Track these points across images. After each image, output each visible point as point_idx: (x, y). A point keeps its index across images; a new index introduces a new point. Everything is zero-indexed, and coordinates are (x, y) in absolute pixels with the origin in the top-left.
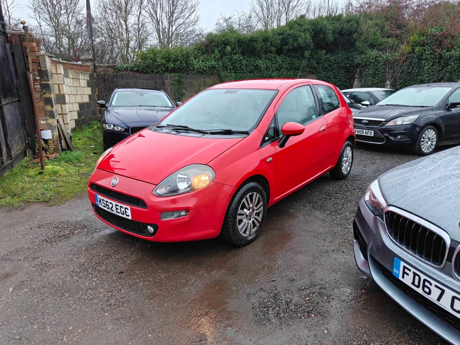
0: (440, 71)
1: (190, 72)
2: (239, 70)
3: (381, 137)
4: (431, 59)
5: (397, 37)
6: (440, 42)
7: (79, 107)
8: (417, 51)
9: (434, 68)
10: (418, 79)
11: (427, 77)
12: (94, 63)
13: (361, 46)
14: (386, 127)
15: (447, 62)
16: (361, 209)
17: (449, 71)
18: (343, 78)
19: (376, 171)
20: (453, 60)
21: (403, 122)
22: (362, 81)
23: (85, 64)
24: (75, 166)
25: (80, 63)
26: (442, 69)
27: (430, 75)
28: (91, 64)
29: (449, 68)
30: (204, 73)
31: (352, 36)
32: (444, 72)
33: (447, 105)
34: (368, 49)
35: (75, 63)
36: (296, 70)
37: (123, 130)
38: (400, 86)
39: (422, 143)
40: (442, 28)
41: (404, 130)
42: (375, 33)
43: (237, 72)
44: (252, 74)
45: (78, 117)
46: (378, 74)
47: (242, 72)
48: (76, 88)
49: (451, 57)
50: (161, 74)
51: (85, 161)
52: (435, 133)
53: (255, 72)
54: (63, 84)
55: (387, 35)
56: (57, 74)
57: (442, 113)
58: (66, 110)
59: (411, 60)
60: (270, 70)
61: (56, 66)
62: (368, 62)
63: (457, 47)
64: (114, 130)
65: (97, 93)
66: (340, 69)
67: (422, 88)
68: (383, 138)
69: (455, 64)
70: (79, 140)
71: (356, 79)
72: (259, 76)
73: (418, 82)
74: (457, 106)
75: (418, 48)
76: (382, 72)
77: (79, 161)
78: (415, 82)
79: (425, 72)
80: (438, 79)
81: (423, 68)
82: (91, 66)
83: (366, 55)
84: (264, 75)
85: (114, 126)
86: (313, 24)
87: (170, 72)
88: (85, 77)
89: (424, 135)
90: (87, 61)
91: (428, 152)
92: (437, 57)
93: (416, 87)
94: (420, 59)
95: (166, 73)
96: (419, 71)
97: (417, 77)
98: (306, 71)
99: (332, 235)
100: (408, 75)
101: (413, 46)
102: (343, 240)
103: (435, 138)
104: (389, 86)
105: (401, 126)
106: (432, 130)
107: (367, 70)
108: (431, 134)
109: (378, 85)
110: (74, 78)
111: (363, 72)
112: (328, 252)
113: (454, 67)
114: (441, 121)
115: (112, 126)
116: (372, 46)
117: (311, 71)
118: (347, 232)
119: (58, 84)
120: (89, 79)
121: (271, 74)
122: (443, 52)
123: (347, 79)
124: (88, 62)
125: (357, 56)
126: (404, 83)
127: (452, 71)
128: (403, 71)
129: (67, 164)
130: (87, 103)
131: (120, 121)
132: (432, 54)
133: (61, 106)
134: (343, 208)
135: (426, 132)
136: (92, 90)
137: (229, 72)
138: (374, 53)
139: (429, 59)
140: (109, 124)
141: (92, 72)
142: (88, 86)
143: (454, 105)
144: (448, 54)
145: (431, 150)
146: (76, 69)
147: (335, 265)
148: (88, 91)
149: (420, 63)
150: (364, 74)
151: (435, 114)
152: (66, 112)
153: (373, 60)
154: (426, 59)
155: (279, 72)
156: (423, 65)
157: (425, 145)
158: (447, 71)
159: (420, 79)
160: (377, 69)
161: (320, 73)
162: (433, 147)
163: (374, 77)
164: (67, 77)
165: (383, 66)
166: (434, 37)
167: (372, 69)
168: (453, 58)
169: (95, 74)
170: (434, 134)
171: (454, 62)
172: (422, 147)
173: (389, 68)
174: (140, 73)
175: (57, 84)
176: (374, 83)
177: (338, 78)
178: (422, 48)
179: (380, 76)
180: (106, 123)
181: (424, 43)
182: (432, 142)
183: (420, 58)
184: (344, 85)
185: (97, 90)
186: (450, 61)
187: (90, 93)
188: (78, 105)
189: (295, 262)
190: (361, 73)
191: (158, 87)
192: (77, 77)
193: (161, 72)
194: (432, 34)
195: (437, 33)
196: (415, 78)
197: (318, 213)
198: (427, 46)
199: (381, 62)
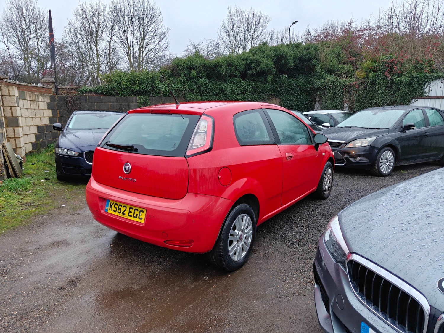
0: (392, 95)
1: (156, 95)
2: (205, 93)
3: (342, 158)
4: (384, 84)
5: (352, 63)
6: (391, 68)
7: (37, 129)
8: (371, 76)
9: (387, 92)
10: (373, 102)
11: (381, 101)
12: (56, 85)
13: (320, 71)
14: (346, 149)
15: (398, 86)
16: (321, 251)
17: (400, 95)
18: (305, 101)
19: (338, 194)
20: (404, 85)
21: (362, 144)
22: (322, 104)
23: (46, 87)
24: (20, 195)
25: (40, 85)
26: (394, 93)
27: (384, 99)
28: (52, 86)
29: (400, 92)
30: (171, 95)
31: (312, 62)
32: (396, 96)
33: (402, 127)
34: (327, 74)
35: (34, 85)
36: (260, 93)
37: (77, 154)
38: (357, 109)
39: (380, 164)
40: (391, 56)
41: (363, 152)
42: (332, 60)
43: (203, 95)
44: (218, 97)
45: (36, 140)
46: (337, 97)
47: (208, 95)
48: (34, 110)
49: (402, 82)
50: (126, 97)
51: (32, 189)
52: (392, 154)
53: (220, 95)
54: (16, 106)
55: (343, 62)
56: (10, 96)
57: (398, 134)
58: (19, 134)
59: (366, 84)
60: (235, 93)
61: (8, 87)
62: (327, 86)
63: (406, 73)
64: (67, 154)
65: (59, 115)
66: (302, 93)
67: (377, 111)
68: (344, 160)
69: (405, 88)
70: (33, 164)
71: (316, 102)
72: (225, 99)
73: (373, 105)
74: (411, 128)
75: (371, 73)
76: (340, 95)
77: (26, 189)
78: (371, 105)
79: (379, 96)
80: (391, 103)
81: (377, 92)
82: (53, 88)
83: (325, 80)
84: (230, 98)
85: (68, 150)
86: (275, 50)
87: (135, 95)
88: (45, 99)
89: (382, 157)
90: (48, 83)
91: (387, 172)
92: (389, 82)
93: (372, 110)
94: (373, 84)
95: (132, 96)
96: (373, 95)
97: (372, 101)
98: (269, 95)
99: (293, 273)
100: (364, 99)
101: (367, 72)
102: (305, 279)
103: (392, 159)
104: (347, 108)
105: (361, 148)
106: (389, 152)
107: (326, 94)
108: (388, 155)
109: (337, 108)
110: (32, 100)
111: (323, 95)
112: (288, 297)
113: (405, 91)
114: (397, 143)
115: (66, 150)
116: (330, 72)
117: (274, 94)
118: (309, 268)
119: (11, 106)
120: (49, 101)
121: (236, 97)
122: (394, 78)
123: (308, 102)
124: (49, 85)
125: (316, 81)
126: (360, 105)
127: (403, 95)
128: (359, 95)
129: (10, 193)
130: (46, 126)
131: (75, 145)
132: (384, 79)
133: (14, 129)
134: (305, 238)
135: (384, 153)
136: (52, 113)
137: (195, 95)
138: (332, 78)
139: (382, 84)
140: (63, 149)
141: (53, 94)
142: (49, 108)
143: (408, 127)
144: (398, 80)
145: (389, 171)
146: (35, 91)
147: (296, 314)
148: (49, 113)
149: (374, 88)
150: (324, 97)
151: (391, 136)
152: (19, 136)
153: (331, 84)
154: (379, 84)
155: (244, 95)
156: (377, 89)
157: (384, 166)
158: (398, 95)
159: (374, 102)
160: (335, 93)
161: (283, 96)
162: (391, 168)
163: (333, 101)
164: (23, 100)
165: (341, 90)
166: (385, 64)
167: (330, 93)
168: (403, 83)
169: (56, 96)
170: (392, 156)
171: (404, 87)
172: (381, 168)
173: (346, 92)
174: (105, 95)
175: (9, 106)
176: (333, 105)
177: (300, 101)
178: (375, 73)
179: (338, 99)
180: (59, 148)
181: (377, 69)
182: (390, 163)
183: (374, 82)
184: (306, 108)
185: (58, 111)
186: (401, 85)
187: (51, 115)
188: (36, 127)
189: (250, 312)
190: (321, 97)
191: (123, 109)
192: (36, 99)
193: (126, 94)
194: (383, 61)
195: (388, 60)
196: (370, 101)
197: (278, 245)
198: (380, 72)
199: (339, 86)
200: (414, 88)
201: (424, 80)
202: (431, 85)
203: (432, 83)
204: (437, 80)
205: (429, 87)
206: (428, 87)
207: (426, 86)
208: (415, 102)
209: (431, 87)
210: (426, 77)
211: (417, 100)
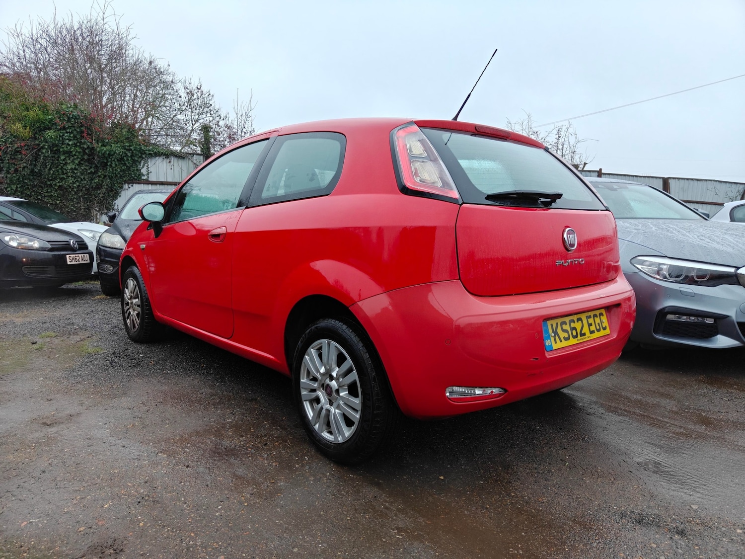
0: (93, 175)
4: (76, 154)
6: (88, 129)
8: (52, 137)
26: (96, 172)
29: (110, 171)
32: (100, 177)
59: (34, 151)
75: (51, 132)
79: (68, 174)
92: (86, 151)
94: (55, 151)
97: (51, 182)
126: (22, 189)
139: (73, 153)
144: (106, 150)
149: (56, 158)
156: (62, 162)
159: (58, 184)
168: (114, 157)
178: (57, 133)
183: (53, 149)
196: (49, 183)
200: (127, 166)
201: (140, 155)
202: (149, 163)
203: (151, 161)
204: (157, 158)
205: (147, 166)
206: (145, 167)
207: (142, 164)
208: (129, 187)
209: (149, 166)
210: (142, 152)
211: (132, 186)
